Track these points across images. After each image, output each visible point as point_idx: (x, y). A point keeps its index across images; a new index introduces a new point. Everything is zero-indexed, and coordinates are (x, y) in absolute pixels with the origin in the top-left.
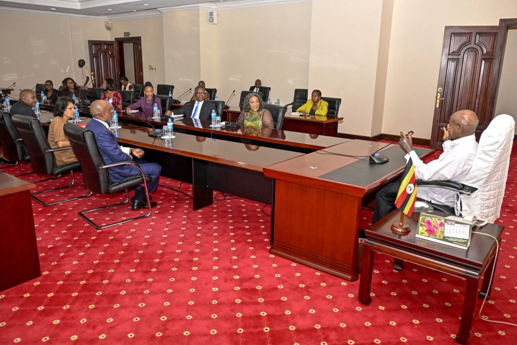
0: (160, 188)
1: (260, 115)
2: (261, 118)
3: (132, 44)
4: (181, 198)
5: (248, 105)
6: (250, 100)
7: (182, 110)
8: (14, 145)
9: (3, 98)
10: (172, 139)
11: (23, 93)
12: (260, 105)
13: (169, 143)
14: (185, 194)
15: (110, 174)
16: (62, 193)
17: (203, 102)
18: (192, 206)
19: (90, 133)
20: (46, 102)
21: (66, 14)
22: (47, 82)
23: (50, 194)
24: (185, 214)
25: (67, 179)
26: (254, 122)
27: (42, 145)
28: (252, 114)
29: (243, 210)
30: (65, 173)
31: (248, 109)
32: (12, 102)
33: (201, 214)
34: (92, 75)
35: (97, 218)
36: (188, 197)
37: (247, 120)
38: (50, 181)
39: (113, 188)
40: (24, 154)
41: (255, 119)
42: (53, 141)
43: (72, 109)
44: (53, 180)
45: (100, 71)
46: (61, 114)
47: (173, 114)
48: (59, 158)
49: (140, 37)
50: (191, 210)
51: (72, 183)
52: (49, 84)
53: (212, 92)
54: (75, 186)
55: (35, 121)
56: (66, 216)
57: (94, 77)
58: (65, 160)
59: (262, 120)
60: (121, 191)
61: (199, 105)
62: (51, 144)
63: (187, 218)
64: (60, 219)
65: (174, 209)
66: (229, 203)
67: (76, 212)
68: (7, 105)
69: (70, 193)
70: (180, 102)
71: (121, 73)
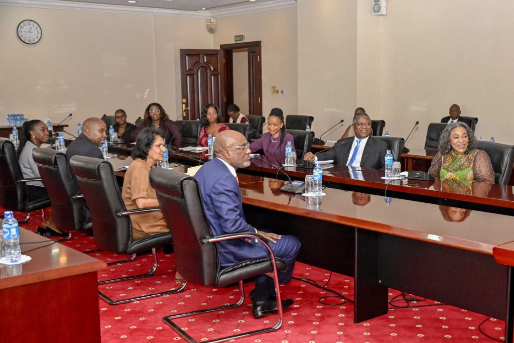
0: (294, 283)
1: (470, 161)
2: (472, 165)
3: (246, 54)
4: (331, 301)
5: (449, 141)
6: (453, 133)
7: (330, 153)
8: (70, 205)
9: (53, 137)
10: (319, 197)
11: (87, 124)
12: (469, 142)
13: (315, 204)
14: (339, 294)
15: (220, 253)
16: (138, 285)
17: (367, 138)
18: (352, 315)
19: (191, 182)
20: (116, 143)
21: (150, 10)
22: (117, 112)
23: (119, 285)
24: (341, 328)
25: (145, 262)
26: (459, 173)
27: (114, 204)
28: (454, 159)
29: (443, 327)
30: (143, 252)
31: (449, 150)
32: (67, 143)
33: (368, 329)
34: (183, 103)
35: (193, 328)
36: (343, 300)
37: (447, 169)
38: (119, 264)
39: (223, 277)
40: (83, 219)
41: (460, 168)
42: (130, 198)
43: (161, 146)
44: (124, 264)
45: (196, 96)
46: (143, 156)
47: (316, 158)
48: (137, 227)
49: (260, 42)
50: (351, 322)
51: (153, 269)
52: (120, 115)
53: (377, 126)
54: (157, 275)
55: (105, 164)
56: (144, 322)
57: (187, 106)
58: (146, 231)
59: (474, 169)
60: (233, 284)
61: (360, 145)
62: (126, 203)
63: (345, 335)
64: (135, 327)
65: (321, 319)
66: (416, 314)
67: (160, 316)
68: (60, 145)
69: (149, 285)
70: (323, 143)
71: (227, 99)
